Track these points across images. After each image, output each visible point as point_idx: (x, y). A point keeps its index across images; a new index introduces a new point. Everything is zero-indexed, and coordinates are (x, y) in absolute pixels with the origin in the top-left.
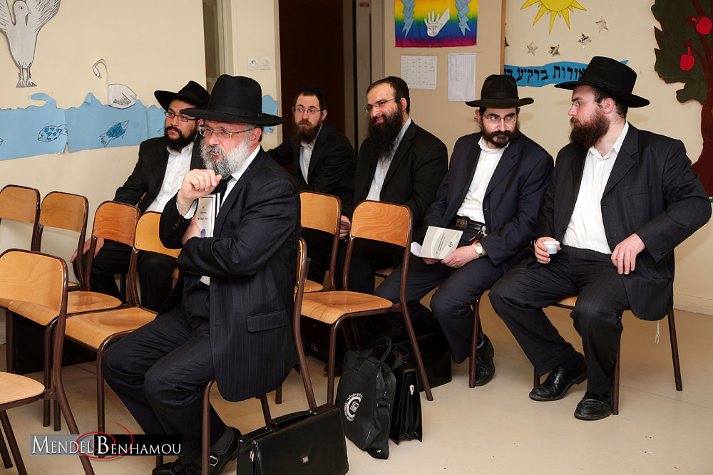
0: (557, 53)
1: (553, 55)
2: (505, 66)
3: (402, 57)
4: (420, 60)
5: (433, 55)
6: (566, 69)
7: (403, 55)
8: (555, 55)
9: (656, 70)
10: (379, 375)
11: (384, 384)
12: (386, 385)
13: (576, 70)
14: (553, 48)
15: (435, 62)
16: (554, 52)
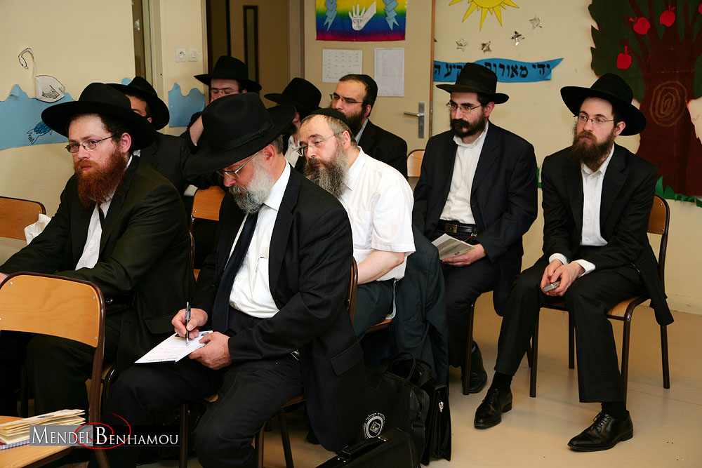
0: (489, 49)
1: (484, 51)
2: (435, 61)
3: (324, 50)
4: (343, 53)
5: (358, 49)
6: (498, 65)
7: (325, 48)
8: (487, 52)
9: (592, 68)
10: (412, 394)
11: (418, 404)
12: (421, 405)
13: (508, 67)
14: (484, 45)
15: (360, 56)
16: (485, 49)
